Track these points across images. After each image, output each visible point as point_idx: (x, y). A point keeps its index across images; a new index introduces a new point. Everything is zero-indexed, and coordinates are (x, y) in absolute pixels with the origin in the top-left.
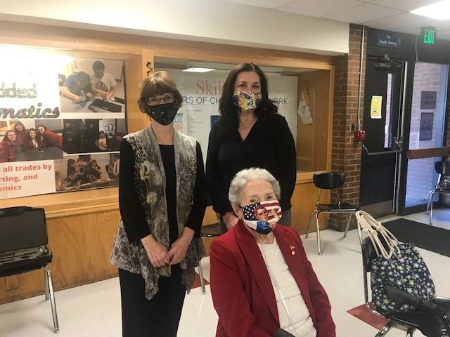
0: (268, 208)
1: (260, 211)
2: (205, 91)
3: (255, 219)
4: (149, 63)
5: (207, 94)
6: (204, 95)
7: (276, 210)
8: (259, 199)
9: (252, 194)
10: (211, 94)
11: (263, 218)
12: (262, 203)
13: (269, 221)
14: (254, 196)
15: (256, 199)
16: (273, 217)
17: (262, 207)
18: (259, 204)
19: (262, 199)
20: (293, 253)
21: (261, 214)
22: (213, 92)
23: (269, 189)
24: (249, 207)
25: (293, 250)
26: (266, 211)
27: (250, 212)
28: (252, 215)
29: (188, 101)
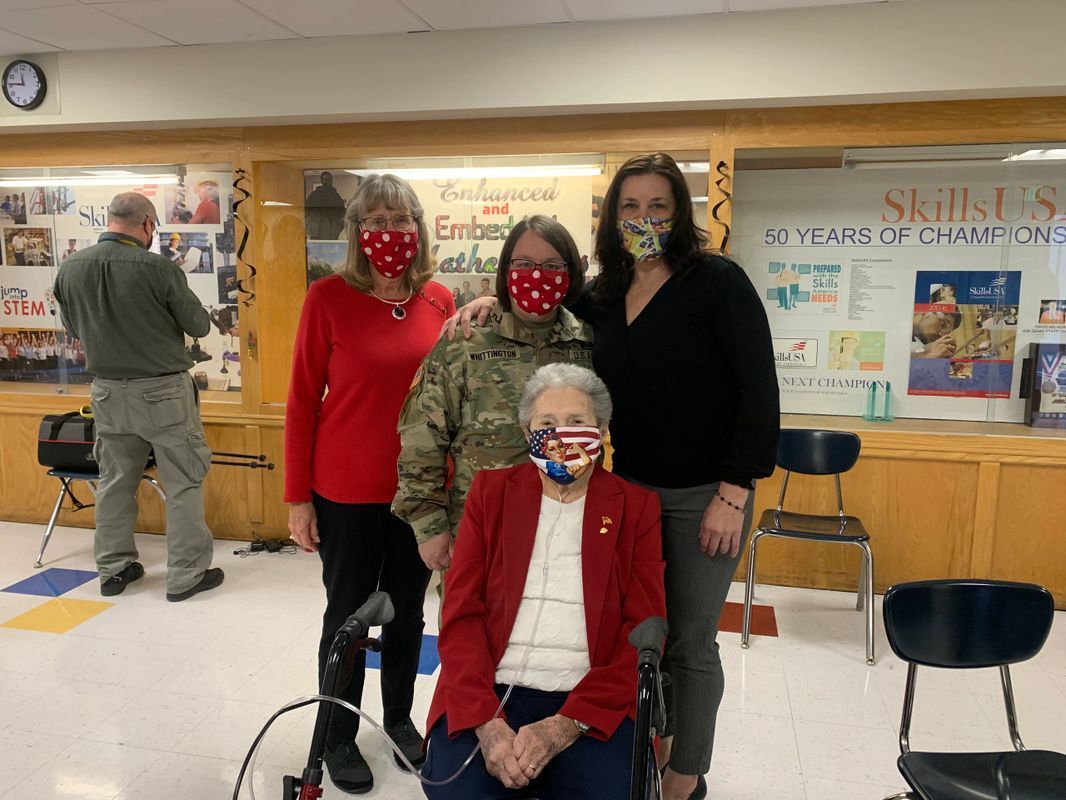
0: (566, 440)
1: (552, 443)
2: (907, 215)
3: (543, 457)
4: (722, 164)
5: (912, 219)
6: (904, 223)
7: (583, 445)
8: (556, 421)
9: (546, 412)
10: (925, 219)
11: (556, 457)
12: (558, 430)
13: (567, 463)
14: (548, 416)
15: (551, 421)
16: (577, 456)
17: (557, 436)
18: (553, 430)
19: (562, 422)
20: (603, 531)
21: (553, 449)
22: (931, 215)
23: (579, 405)
24: (537, 432)
25: (607, 526)
26: (561, 445)
27: (538, 441)
28: (540, 449)
29: (855, 238)
